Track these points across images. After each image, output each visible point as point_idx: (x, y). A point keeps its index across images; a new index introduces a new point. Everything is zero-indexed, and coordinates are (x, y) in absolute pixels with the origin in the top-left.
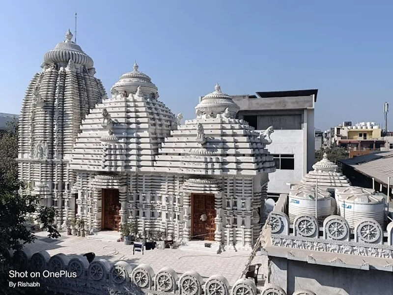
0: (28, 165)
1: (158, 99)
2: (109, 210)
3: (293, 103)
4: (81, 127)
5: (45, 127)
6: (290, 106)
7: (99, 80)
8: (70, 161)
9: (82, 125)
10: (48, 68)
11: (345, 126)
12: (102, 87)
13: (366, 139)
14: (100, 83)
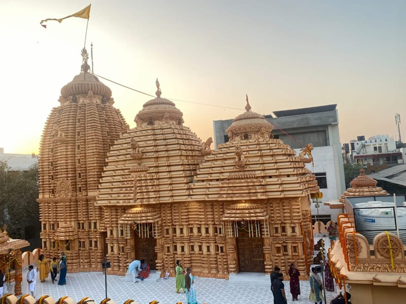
0: (50, 204)
1: (184, 125)
2: (142, 247)
3: (316, 119)
4: (107, 161)
5: (67, 163)
6: (314, 123)
7: (118, 110)
8: (97, 197)
9: (107, 158)
10: (66, 102)
11: (358, 140)
12: (122, 117)
13: (381, 152)
14: (119, 112)
